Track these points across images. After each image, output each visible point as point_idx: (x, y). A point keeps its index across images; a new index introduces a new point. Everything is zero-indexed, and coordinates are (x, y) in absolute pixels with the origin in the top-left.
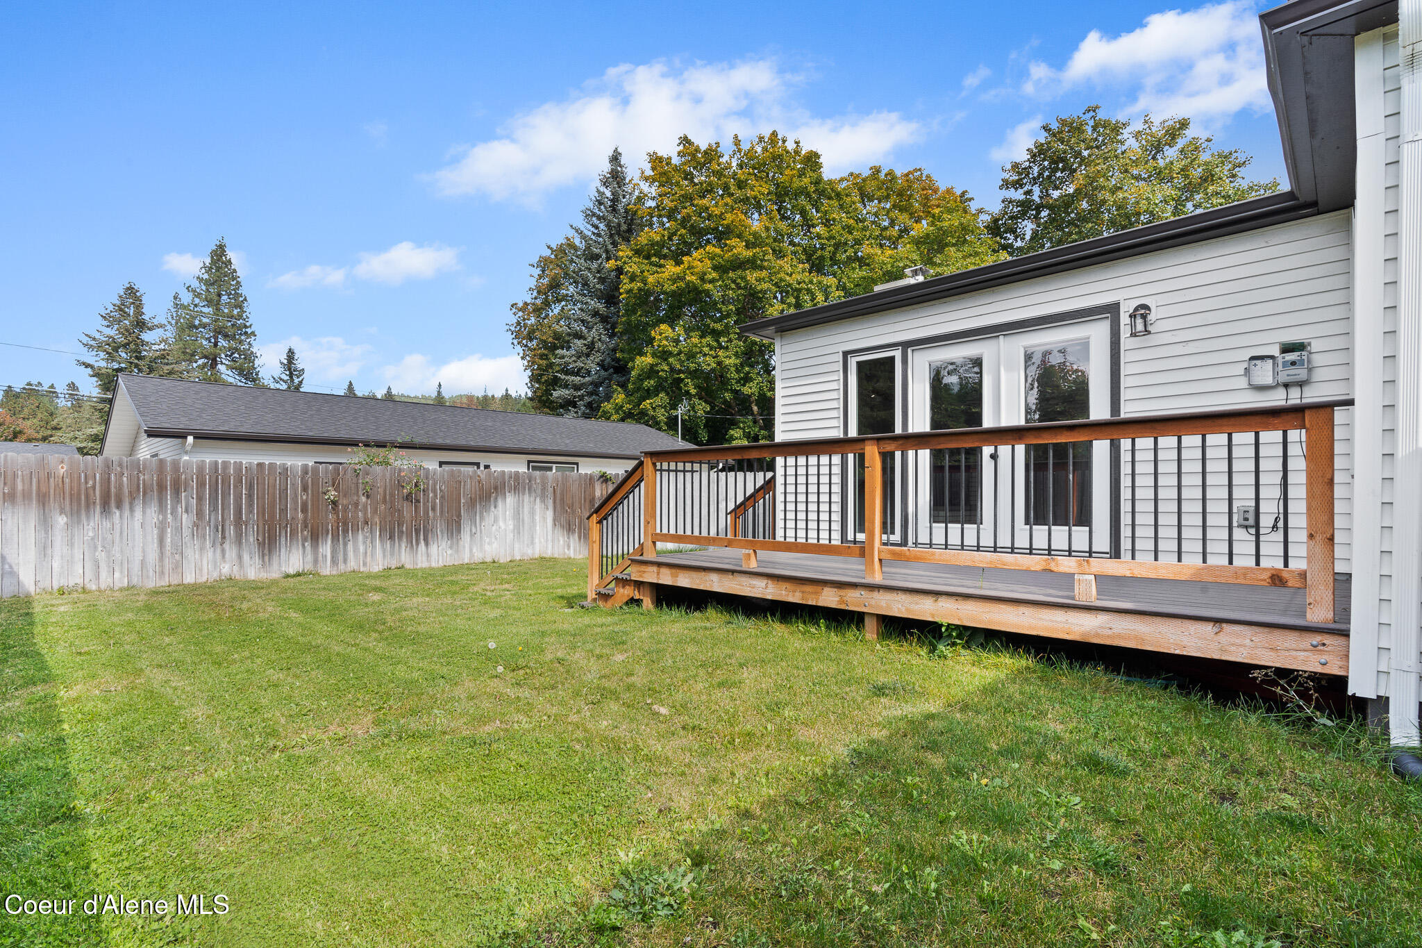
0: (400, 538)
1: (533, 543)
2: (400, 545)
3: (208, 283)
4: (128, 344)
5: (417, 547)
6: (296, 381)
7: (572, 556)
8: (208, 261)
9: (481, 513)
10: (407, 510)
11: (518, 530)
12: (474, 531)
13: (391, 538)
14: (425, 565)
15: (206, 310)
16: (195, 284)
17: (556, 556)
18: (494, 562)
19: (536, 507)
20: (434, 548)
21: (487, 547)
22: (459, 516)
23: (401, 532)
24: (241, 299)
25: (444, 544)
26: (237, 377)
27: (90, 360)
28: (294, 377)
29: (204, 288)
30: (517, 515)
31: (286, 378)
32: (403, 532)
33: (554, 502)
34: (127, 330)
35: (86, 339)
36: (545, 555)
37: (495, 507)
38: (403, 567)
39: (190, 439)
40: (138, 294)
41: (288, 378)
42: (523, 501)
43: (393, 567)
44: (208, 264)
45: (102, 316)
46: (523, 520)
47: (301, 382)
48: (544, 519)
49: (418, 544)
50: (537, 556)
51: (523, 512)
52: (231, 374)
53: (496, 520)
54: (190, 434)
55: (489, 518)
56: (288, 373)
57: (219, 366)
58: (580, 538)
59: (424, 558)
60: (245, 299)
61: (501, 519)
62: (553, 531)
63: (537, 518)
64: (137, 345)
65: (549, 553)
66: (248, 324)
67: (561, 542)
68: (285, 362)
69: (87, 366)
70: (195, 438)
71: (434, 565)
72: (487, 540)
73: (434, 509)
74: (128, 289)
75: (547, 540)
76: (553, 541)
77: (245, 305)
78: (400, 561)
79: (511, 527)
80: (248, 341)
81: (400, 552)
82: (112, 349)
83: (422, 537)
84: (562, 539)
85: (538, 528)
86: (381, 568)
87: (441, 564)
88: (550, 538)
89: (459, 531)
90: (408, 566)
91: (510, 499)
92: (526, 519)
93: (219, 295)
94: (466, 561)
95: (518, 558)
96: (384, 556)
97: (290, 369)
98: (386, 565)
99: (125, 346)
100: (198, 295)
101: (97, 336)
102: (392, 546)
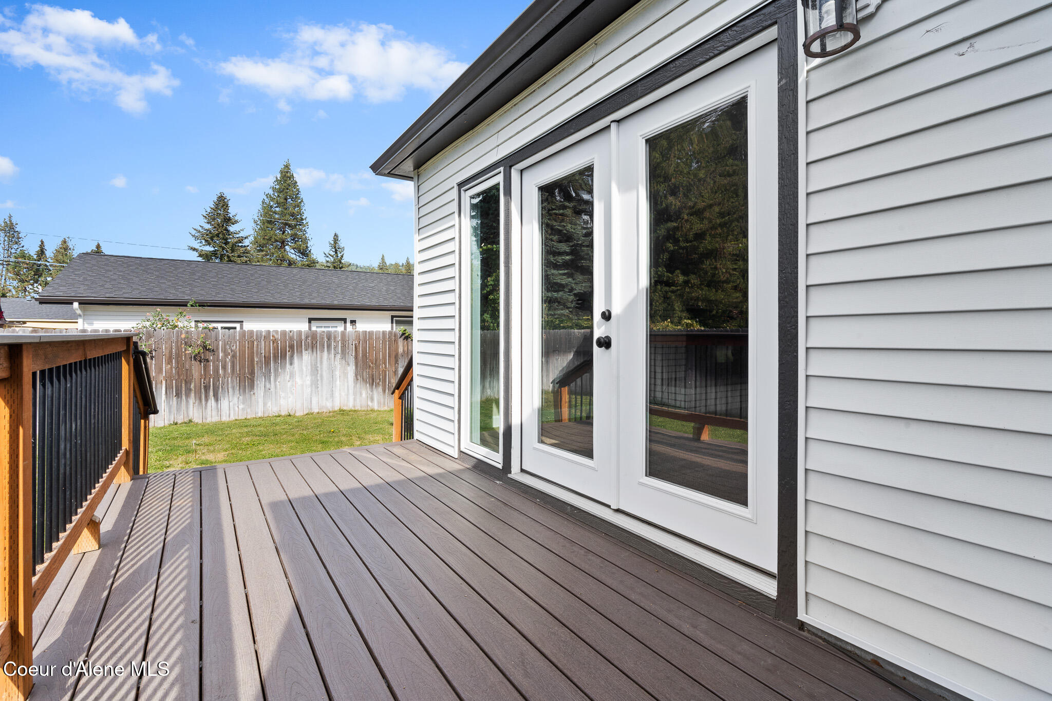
0: (188, 396)
1: (332, 395)
2: (187, 401)
3: (280, 191)
4: (218, 234)
5: (206, 404)
6: (339, 255)
7: (376, 408)
8: (279, 176)
9: (276, 370)
10: (196, 369)
11: (315, 384)
12: (268, 386)
13: (178, 395)
14: (215, 419)
15: (277, 209)
16: (271, 192)
17: (358, 408)
18: (290, 415)
19: (336, 363)
20: (224, 403)
21: (282, 402)
22: (252, 373)
23: (188, 391)
24: (299, 201)
25: (236, 399)
26: (297, 254)
27: (196, 245)
28: (338, 252)
29: (276, 194)
30: (315, 370)
31: (333, 253)
32: (190, 390)
33: (356, 358)
34: (218, 225)
35: (194, 232)
36: (345, 408)
37: (291, 364)
38: (190, 421)
39: (76, 305)
40: (226, 200)
41: (334, 253)
42: (321, 358)
43: (179, 422)
44: (279, 178)
45: (204, 216)
46: (322, 376)
47: (342, 256)
48: (345, 374)
49: (207, 400)
50: (337, 408)
51: (321, 368)
52: (293, 252)
53: (292, 375)
54: (76, 301)
55: (284, 377)
56: (334, 250)
57: (286, 247)
58: (384, 391)
59: (214, 413)
60: (302, 201)
61: (297, 374)
62: (356, 383)
63: (337, 373)
64: (224, 234)
65: (350, 405)
66: (303, 217)
67: (364, 395)
68: (332, 242)
69: (194, 249)
70: (80, 304)
71: (225, 419)
72: (283, 395)
73: (224, 368)
74: (219, 197)
75: (348, 395)
76: (355, 394)
77: (302, 204)
78: (188, 415)
79: (308, 383)
80: (303, 229)
81: (187, 408)
82: (209, 238)
83: (211, 393)
84: (365, 391)
85: (338, 382)
86: (167, 423)
87: (233, 418)
88: (351, 391)
89: (252, 386)
90: (196, 420)
91: (307, 356)
92: (325, 374)
93: (286, 199)
94: (260, 415)
95: (316, 411)
96: (170, 412)
97: (335, 247)
98: (172, 419)
99: (218, 235)
100: (272, 199)
101: (200, 229)
102: (179, 404)
